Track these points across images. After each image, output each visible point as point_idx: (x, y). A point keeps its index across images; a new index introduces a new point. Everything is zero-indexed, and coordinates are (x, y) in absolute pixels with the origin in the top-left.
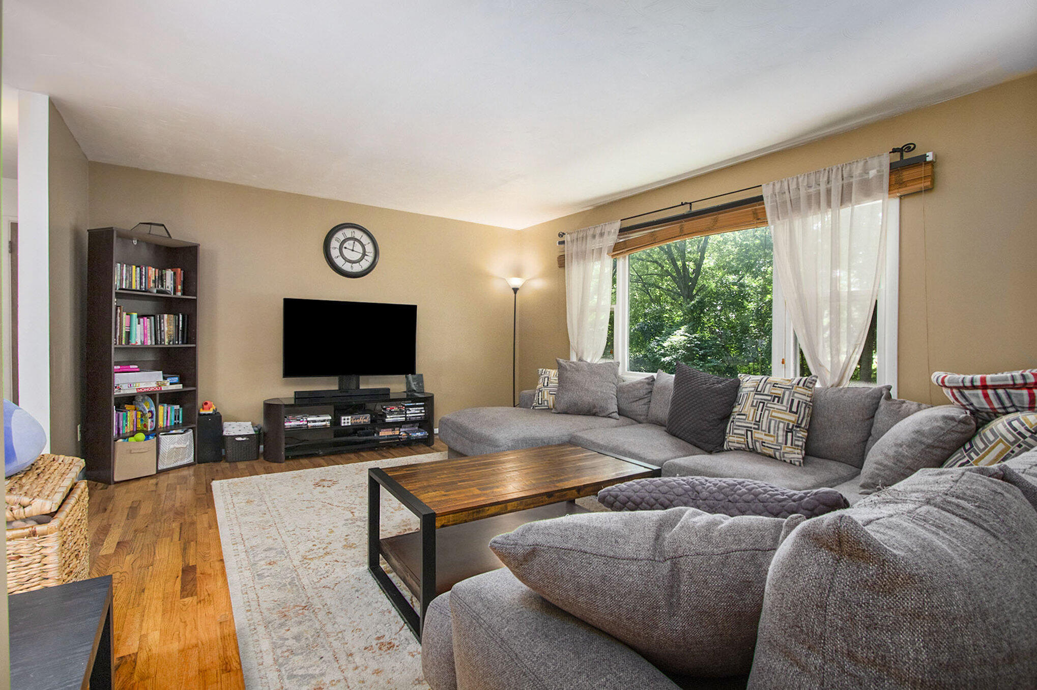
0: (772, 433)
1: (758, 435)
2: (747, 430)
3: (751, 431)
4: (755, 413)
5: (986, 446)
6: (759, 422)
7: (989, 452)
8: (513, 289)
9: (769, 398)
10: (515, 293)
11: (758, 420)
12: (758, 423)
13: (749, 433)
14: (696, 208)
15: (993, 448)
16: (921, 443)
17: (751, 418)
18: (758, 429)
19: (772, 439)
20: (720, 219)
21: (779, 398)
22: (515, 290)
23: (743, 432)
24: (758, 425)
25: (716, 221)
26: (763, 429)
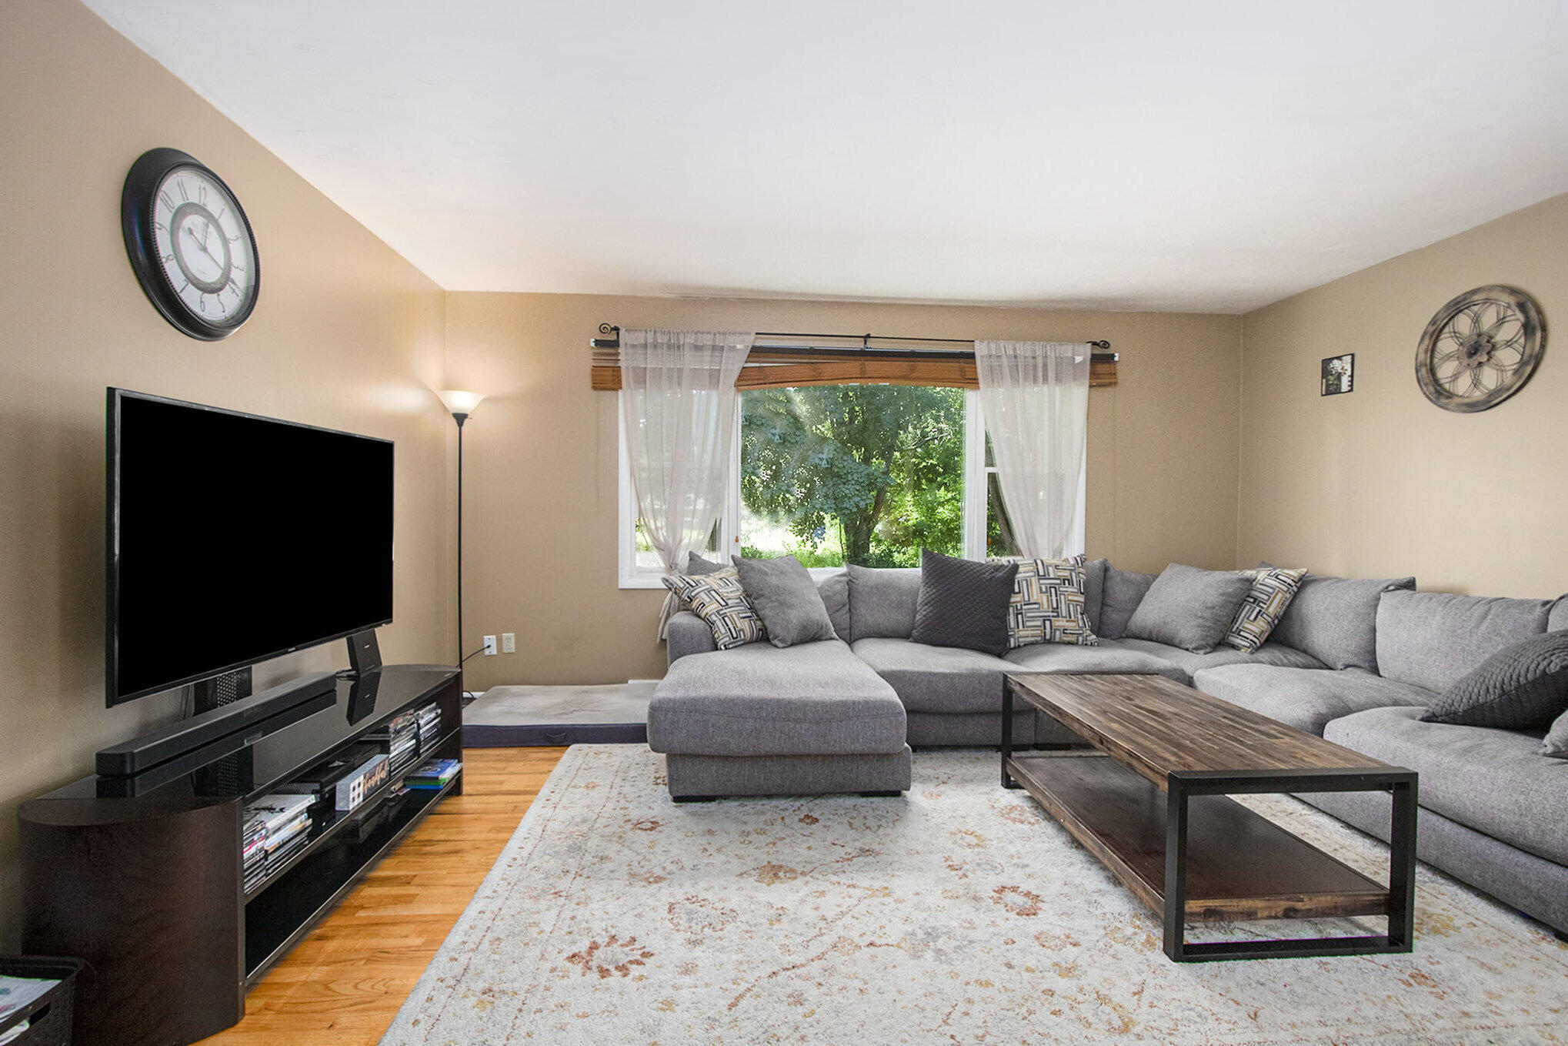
0: (1073, 618)
1: (1060, 623)
2: (1044, 620)
3: (1050, 620)
4: (1050, 601)
5: (1270, 597)
6: (1057, 608)
7: (1273, 601)
8: (456, 416)
9: (1059, 582)
10: (460, 424)
11: (1055, 606)
12: (1056, 610)
13: (1047, 623)
14: (874, 345)
15: (1274, 597)
16: (1231, 602)
17: (1046, 606)
18: (1058, 616)
19: (1074, 624)
20: (919, 368)
21: (1068, 580)
22: (460, 418)
23: (1039, 623)
24: (1058, 612)
25: (913, 369)
26: (1064, 615)
